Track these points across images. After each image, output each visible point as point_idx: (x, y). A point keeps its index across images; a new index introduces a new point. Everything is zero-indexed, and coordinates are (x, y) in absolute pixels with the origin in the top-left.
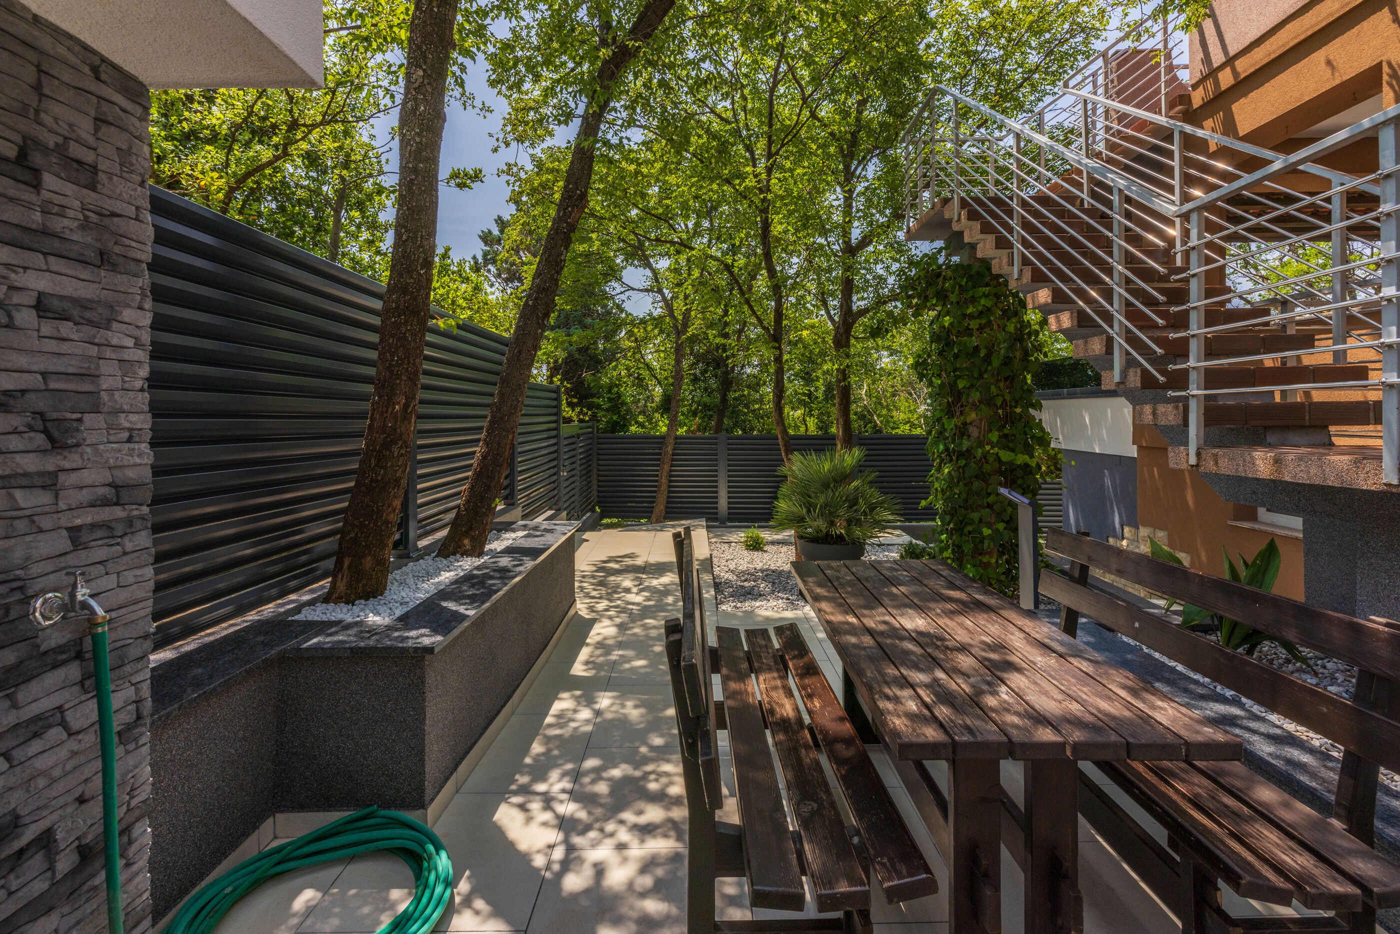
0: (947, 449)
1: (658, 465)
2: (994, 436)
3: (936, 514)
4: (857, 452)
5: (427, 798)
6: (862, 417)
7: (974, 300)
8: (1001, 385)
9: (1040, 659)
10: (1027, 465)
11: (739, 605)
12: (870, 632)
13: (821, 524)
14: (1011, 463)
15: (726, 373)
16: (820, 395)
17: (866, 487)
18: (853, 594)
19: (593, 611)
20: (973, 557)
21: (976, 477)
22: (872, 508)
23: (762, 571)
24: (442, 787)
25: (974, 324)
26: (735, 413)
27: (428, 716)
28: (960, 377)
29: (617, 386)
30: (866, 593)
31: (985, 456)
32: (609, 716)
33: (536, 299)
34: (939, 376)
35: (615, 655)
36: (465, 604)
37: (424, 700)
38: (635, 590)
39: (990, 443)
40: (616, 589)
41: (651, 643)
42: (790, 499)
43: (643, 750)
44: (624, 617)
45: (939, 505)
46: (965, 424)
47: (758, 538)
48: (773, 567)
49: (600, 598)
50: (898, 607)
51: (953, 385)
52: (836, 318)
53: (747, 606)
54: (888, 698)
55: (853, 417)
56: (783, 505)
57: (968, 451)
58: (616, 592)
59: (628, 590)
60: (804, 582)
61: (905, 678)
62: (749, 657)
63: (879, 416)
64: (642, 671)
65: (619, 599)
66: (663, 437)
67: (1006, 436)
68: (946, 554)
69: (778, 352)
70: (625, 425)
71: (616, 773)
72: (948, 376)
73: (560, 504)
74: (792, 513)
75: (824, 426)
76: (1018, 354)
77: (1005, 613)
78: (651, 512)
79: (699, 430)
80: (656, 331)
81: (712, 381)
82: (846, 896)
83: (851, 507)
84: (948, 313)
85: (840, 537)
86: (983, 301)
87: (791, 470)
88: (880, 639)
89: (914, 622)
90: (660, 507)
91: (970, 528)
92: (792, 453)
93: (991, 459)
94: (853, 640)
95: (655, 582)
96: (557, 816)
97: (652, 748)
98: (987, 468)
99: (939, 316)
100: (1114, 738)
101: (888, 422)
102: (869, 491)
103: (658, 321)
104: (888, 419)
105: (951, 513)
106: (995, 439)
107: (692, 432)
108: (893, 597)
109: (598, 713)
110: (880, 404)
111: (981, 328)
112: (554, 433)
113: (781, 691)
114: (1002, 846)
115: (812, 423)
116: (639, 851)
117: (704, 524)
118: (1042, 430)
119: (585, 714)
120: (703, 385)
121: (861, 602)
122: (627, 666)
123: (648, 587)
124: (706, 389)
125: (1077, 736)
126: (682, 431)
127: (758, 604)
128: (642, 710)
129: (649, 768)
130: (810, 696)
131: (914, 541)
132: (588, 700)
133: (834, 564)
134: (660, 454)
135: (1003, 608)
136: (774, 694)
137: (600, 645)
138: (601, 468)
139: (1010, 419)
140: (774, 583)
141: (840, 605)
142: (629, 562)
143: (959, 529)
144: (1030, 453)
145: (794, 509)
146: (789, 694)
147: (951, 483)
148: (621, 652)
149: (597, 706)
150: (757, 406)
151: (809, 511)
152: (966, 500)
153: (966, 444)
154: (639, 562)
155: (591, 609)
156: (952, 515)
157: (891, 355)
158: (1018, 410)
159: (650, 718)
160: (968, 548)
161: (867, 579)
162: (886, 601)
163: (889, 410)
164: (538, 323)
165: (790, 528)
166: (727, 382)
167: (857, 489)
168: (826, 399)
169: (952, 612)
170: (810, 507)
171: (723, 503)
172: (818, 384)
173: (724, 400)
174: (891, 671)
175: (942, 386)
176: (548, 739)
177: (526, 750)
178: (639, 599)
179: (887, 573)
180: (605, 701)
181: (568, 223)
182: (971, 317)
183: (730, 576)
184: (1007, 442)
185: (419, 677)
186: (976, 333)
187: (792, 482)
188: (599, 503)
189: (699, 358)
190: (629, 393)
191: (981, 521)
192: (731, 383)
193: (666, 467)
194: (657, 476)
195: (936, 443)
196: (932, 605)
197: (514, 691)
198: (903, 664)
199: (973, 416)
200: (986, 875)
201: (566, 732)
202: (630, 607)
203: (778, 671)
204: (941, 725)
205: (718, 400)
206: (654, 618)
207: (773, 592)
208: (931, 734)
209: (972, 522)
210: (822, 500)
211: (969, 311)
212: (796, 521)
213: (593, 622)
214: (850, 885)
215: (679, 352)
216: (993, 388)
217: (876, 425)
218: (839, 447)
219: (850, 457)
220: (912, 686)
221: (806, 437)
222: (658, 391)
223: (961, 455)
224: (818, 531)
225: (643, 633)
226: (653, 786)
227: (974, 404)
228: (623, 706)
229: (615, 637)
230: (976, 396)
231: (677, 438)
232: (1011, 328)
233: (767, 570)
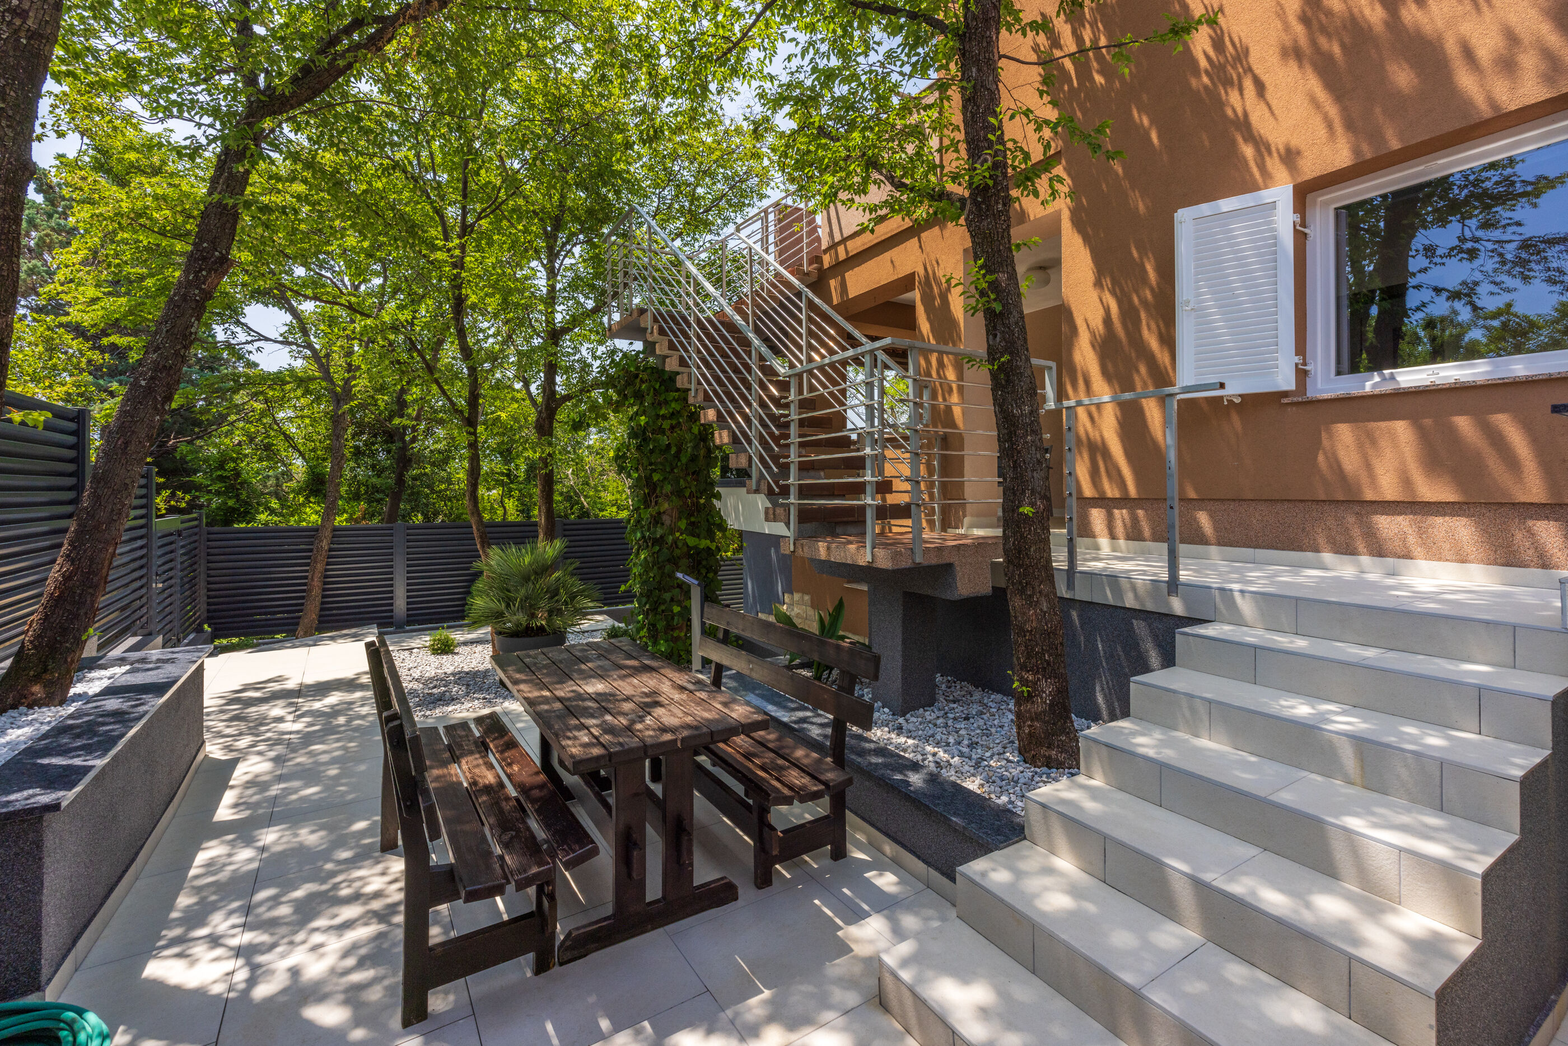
0: (643, 537)
1: (307, 565)
2: (683, 524)
3: (635, 596)
4: (558, 543)
5: (44, 979)
6: (568, 498)
7: (666, 402)
8: (689, 478)
9: (677, 696)
10: (709, 548)
11: (428, 713)
12: (560, 699)
13: (522, 618)
14: (696, 547)
15: (404, 448)
16: (521, 474)
17: (567, 578)
18: (548, 675)
19: (232, 751)
20: (666, 633)
21: (669, 560)
22: (573, 597)
23: (453, 674)
24: (59, 965)
25: (666, 425)
26: (415, 496)
27: (46, 884)
28: (655, 471)
29: (234, 460)
30: (559, 672)
31: (675, 542)
32: (278, 848)
33: (152, 378)
34: (637, 469)
35: (275, 790)
36: (79, 756)
37: (40, 867)
38: (290, 717)
39: (679, 530)
40: (262, 720)
41: (322, 768)
42: (488, 595)
43: (329, 866)
44: (279, 749)
45: (637, 589)
46: (659, 513)
47: (447, 639)
48: (466, 669)
49: (240, 734)
50: (585, 679)
51: (649, 479)
52: (540, 400)
53: (438, 712)
54: (569, 738)
55: (557, 498)
56: (479, 603)
57: (662, 537)
58: (262, 724)
59: (280, 720)
60: (504, 671)
61: (583, 724)
62: (450, 748)
63: (586, 497)
64: (316, 797)
65: (268, 731)
66: (314, 532)
67: (692, 524)
68: (642, 634)
69: (472, 438)
70: (247, 513)
71: (299, 894)
72: (645, 469)
73: (152, 627)
74: (490, 609)
75: (525, 510)
76: (702, 452)
77: (662, 671)
78: (298, 624)
79: (364, 518)
80: (299, 393)
81: (382, 456)
82: (536, 875)
83: (552, 598)
84: (644, 413)
85: (541, 629)
86: (673, 405)
87: (488, 564)
88: (567, 703)
89: (595, 687)
90: (311, 614)
91: (663, 607)
92: (489, 545)
93: (680, 544)
94: (546, 707)
95: (317, 705)
96: (231, 949)
97: (339, 862)
98: (677, 552)
99: (636, 413)
100: (705, 730)
101: (595, 503)
102: (570, 581)
103: (302, 381)
104: (596, 501)
105: (647, 595)
106: (683, 527)
107: (356, 521)
108: (581, 672)
109: (263, 849)
110: (588, 484)
111: (672, 428)
112: (143, 531)
113: (483, 768)
114: (647, 825)
115: (511, 505)
116: (335, 944)
117: (376, 631)
118: (721, 517)
119: (245, 854)
120: (370, 461)
121: (555, 679)
122: (294, 797)
123: (307, 711)
124: (373, 466)
125: (686, 733)
126: (340, 520)
127: (450, 708)
128: (322, 833)
129: (339, 878)
130: (510, 765)
131: (617, 624)
132: (248, 841)
133: (532, 652)
134: (311, 550)
135: (663, 667)
136: (477, 771)
137: (250, 784)
138: (212, 572)
139: (698, 508)
140: (468, 685)
141: (537, 684)
142: (276, 687)
143: (654, 609)
144: (712, 537)
145: (492, 605)
146: (490, 766)
147: (646, 566)
148: (282, 786)
149: (261, 844)
150: (443, 487)
151: (508, 606)
152: (659, 582)
153: (659, 532)
154: (291, 685)
155: (229, 748)
156: (648, 597)
157: (600, 432)
158: (702, 501)
159: (333, 837)
160: (661, 625)
161: (561, 662)
162: (575, 675)
163: (597, 491)
164: (156, 408)
165: (487, 624)
166: (404, 460)
167: (558, 579)
168: (528, 479)
169: (625, 676)
170: (509, 602)
171: (400, 604)
172: (518, 462)
173: (400, 481)
174: (574, 722)
175: (639, 477)
176: (198, 890)
177: (171, 906)
178: (298, 726)
179: (578, 654)
180: (269, 836)
181: (201, 289)
182: (664, 417)
183: (415, 685)
184: (693, 529)
185: (34, 843)
186: (668, 433)
187: (488, 577)
188: (209, 620)
189: (361, 428)
190: (252, 467)
191: (672, 600)
192: (410, 460)
193: (320, 567)
194: (306, 578)
195: (634, 531)
196: (612, 673)
197: (137, 854)
198: (583, 716)
199: (666, 506)
200: (635, 844)
201: (223, 876)
202: (287, 737)
203: (480, 752)
204: (604, 746)
205: (389, 480)
206: (322, 743)
207: (467, 694)
208: (596, 751)
209: (664, 602)
210: (523, 592)
211: (662, 412)
212: (495, 617)
213: (233, 764)
214: (539, 866)
215: (336, 421)
216: (682, 482)
217: (583, 507)
218: (541, 536)
219: (550, 549)
220: (587, 728)
221: (505, 524)
222: (299, 466)
223: (656, 541)
224: (518, 624)
225: (310, 761)
226: (345, 892)
227: (667, 496)
228: (296, 835)
229: (271, 772)
230: (668, 488)
231: (335, 529)
232: (695, 430)
233: (460, 672)
